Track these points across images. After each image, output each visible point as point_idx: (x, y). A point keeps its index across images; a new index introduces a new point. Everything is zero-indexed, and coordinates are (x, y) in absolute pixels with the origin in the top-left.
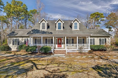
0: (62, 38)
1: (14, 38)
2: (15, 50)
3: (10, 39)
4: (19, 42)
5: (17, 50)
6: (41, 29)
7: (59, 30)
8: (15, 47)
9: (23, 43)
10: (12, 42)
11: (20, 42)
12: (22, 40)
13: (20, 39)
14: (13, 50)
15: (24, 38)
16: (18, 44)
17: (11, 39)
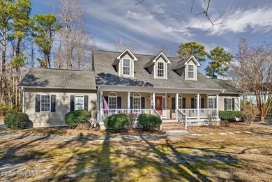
0: (163, 97)
1: (41, 94)
2: (43, 125)
3: (27, 97)
4: (54, 105)
5: (48, 125)
6: (120, 73)
7: (160, 77)
8: (43, 118)
9: (66, 106)
10: (34, 102)
11: (59, 104)
12: (64, 99)
13: (58, 96)
14: (36, 125)
15: (69, 94)
16: (53, 110)
17: (30, 97)
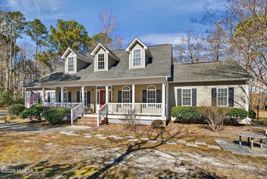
7: (100, 70)
